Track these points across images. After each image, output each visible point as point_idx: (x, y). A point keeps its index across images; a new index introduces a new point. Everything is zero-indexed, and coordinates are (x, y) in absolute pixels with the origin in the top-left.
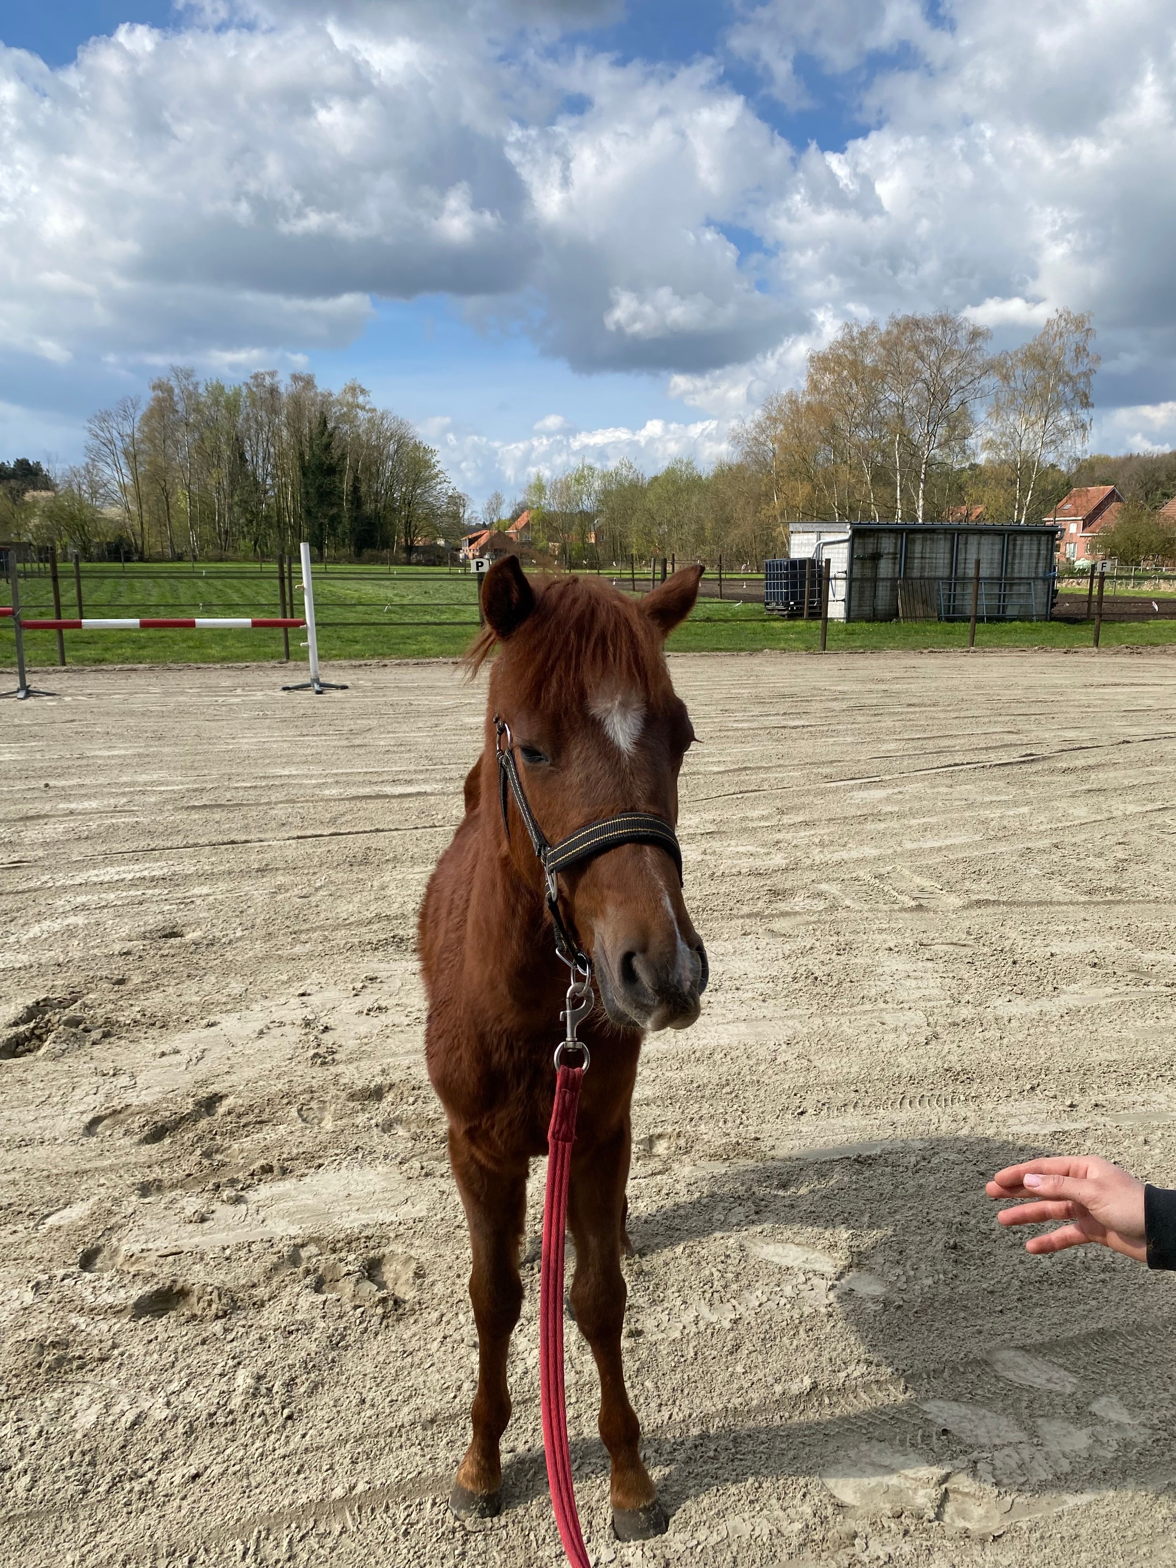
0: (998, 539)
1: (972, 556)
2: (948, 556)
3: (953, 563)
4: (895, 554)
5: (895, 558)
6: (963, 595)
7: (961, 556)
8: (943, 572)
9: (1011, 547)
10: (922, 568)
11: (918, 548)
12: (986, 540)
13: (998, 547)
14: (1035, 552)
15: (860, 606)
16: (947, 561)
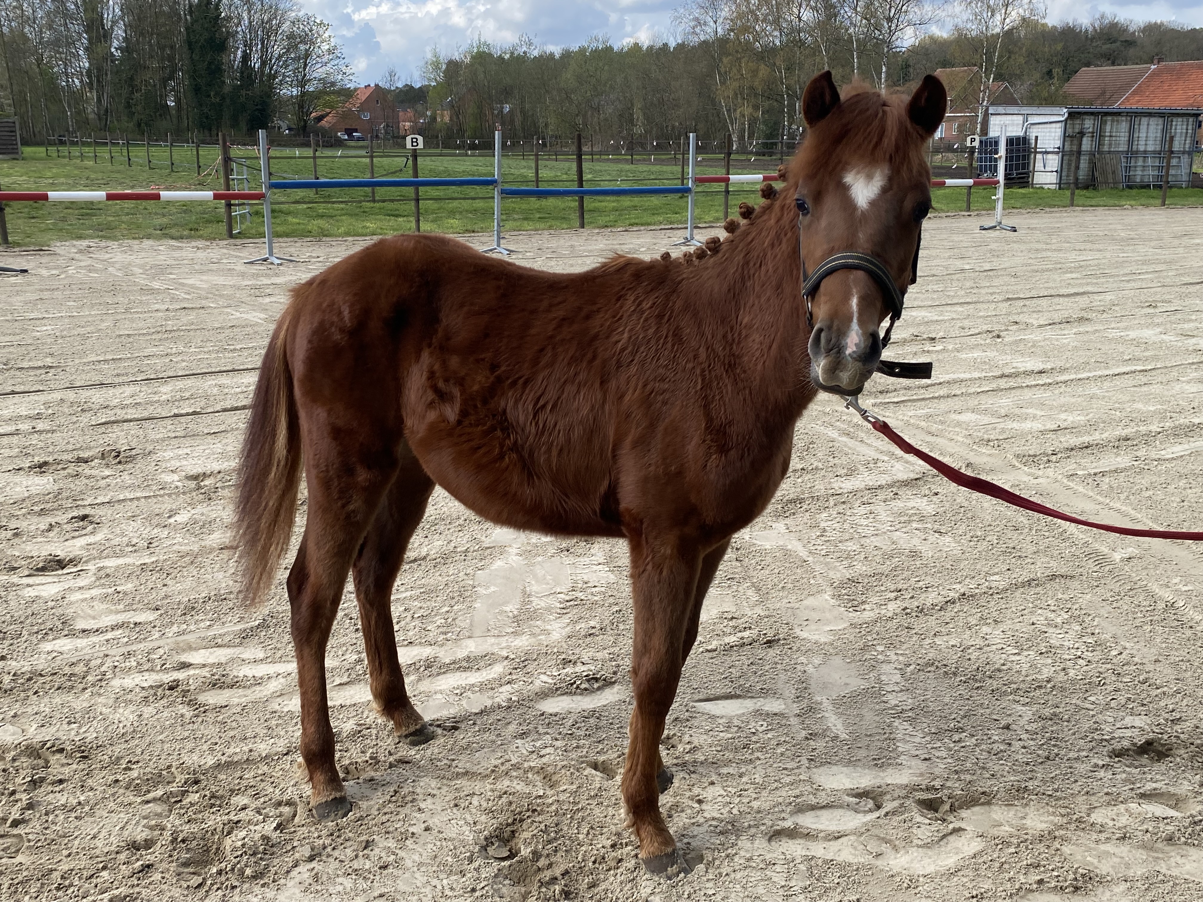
0: (1160, 121)
1: (1143, 135)
2: (1127, 134)
3: (1131, 141)
4: (1093, 133)
5: (1093, 136)
6: (1135, 167)
7: (1136, 135)
8: (1123, 148)
9: (1169, 127)
10: (1110, 145)
11: (1108, 128)
12: (1153, 121)
13: (1160, 127)
14: (1184, 131)
15: (1067, 176)
16: (1127, 139)
